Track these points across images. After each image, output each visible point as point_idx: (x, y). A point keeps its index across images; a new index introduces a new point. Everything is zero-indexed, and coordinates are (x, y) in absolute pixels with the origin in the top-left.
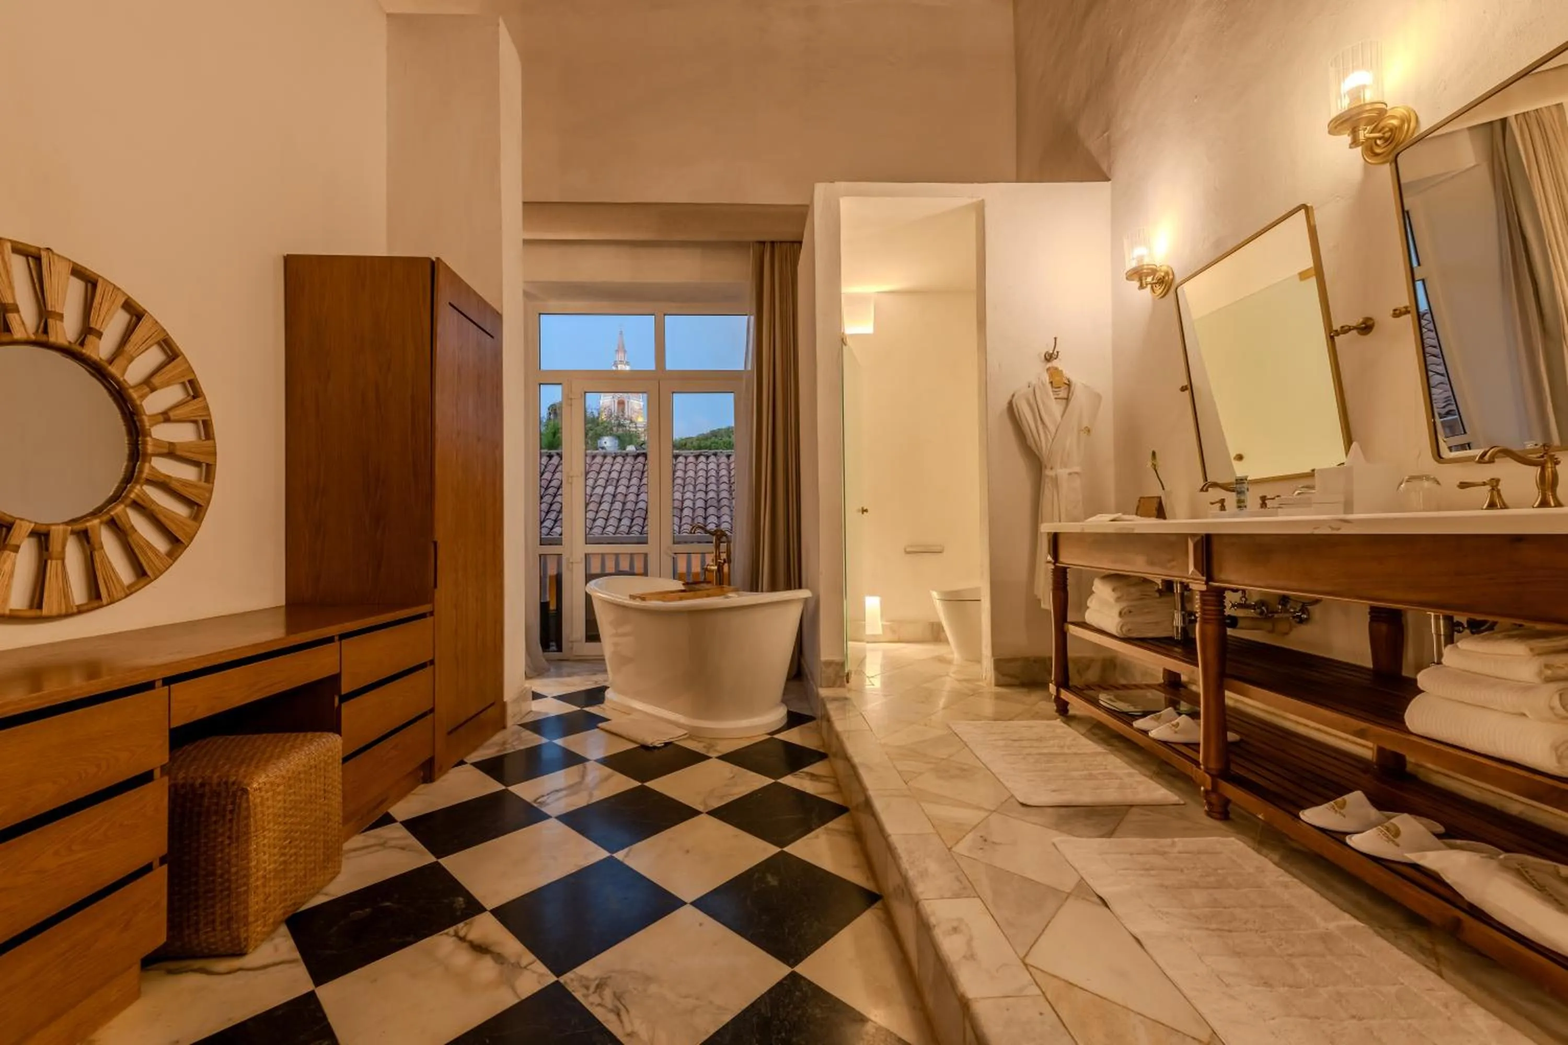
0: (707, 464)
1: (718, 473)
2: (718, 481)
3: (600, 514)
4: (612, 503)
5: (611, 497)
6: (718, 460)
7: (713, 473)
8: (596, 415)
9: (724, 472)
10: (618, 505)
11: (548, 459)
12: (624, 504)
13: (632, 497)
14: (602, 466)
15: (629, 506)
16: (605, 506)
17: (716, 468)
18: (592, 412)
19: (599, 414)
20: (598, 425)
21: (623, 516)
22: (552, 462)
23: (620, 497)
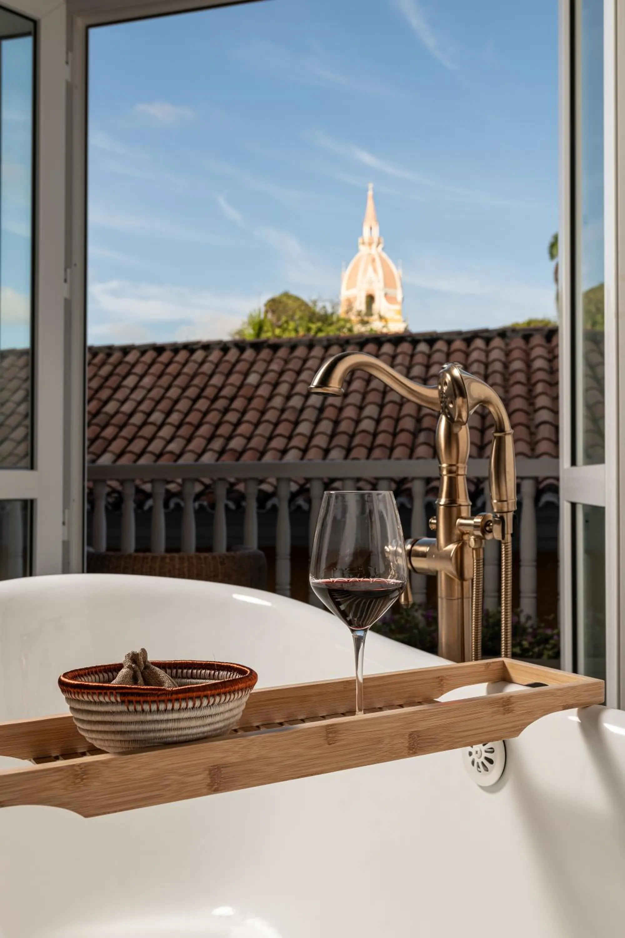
0: (487, 353)
1: (506, 366)
2: (506, 380)
3: (296, 442)
4: (317, 423)
5: (316, 413)
6: (507, 345)
7: (498, 366)
8: (329, 310)
9: (517, 365)
10: (326, 426)
11: (221, 353)
12: (336, 423)
13: (350, 412)
14: (305, 361)
15: (345, 426)
16: (304, 428)
17: (503, 359)
18: (324, 307)
19: (333, 307)
20: (331, 324)
21: (333, 444)
22: (227, 358)
23: (330, 413)
